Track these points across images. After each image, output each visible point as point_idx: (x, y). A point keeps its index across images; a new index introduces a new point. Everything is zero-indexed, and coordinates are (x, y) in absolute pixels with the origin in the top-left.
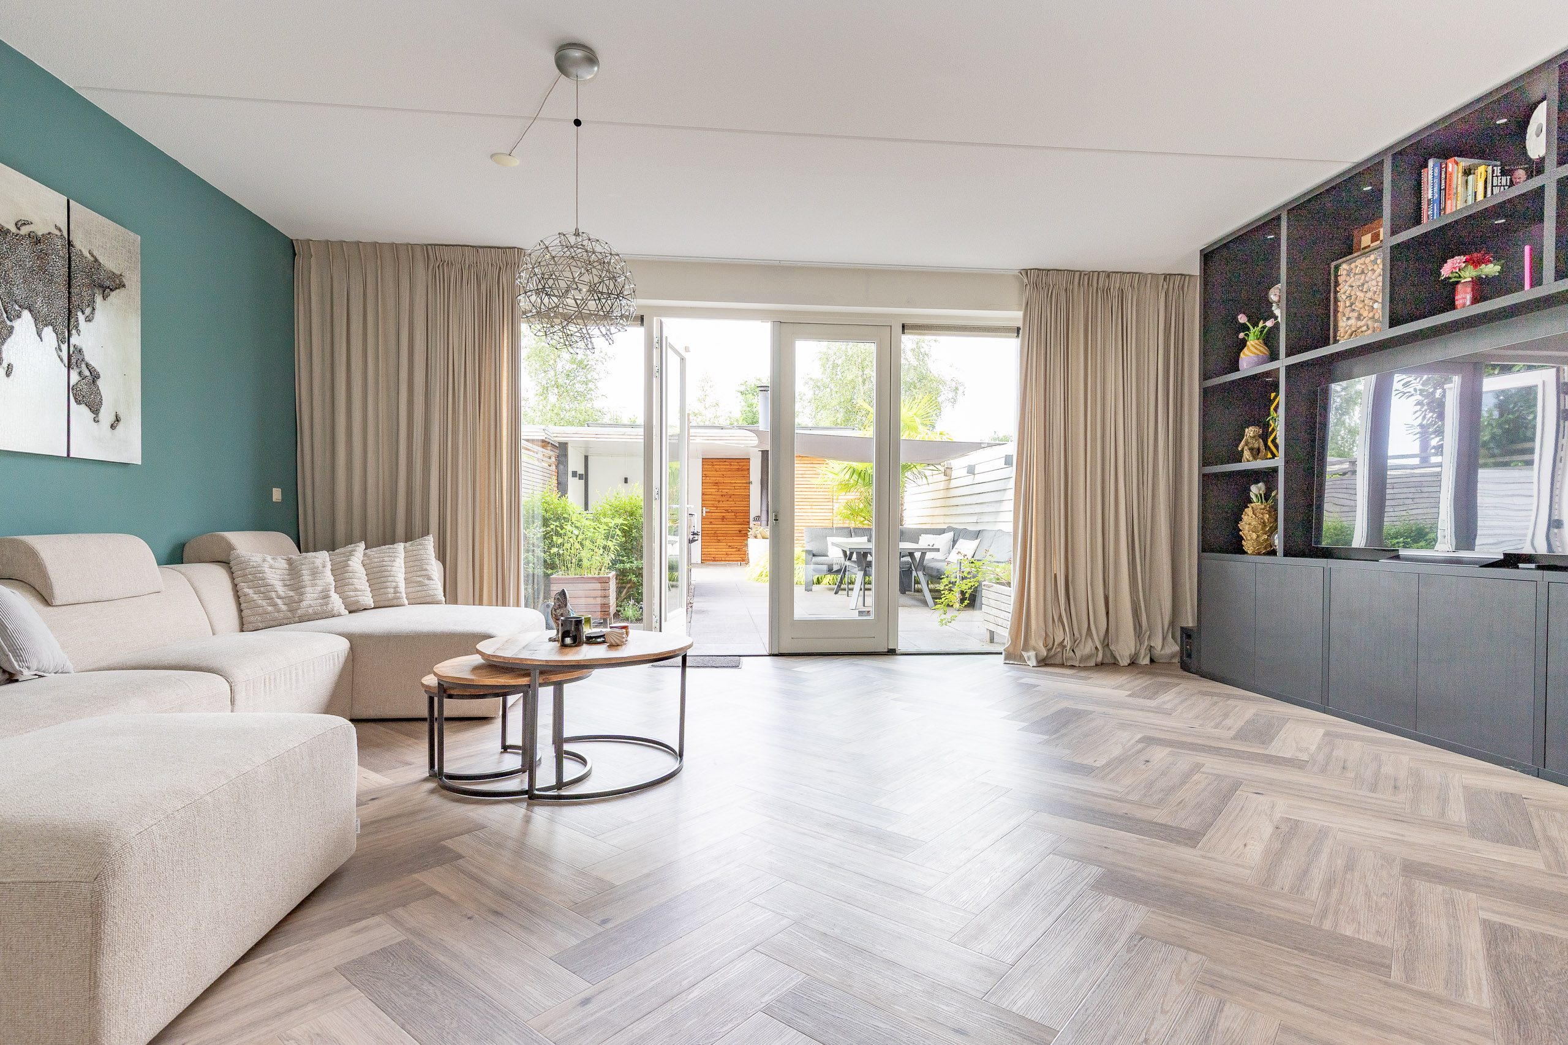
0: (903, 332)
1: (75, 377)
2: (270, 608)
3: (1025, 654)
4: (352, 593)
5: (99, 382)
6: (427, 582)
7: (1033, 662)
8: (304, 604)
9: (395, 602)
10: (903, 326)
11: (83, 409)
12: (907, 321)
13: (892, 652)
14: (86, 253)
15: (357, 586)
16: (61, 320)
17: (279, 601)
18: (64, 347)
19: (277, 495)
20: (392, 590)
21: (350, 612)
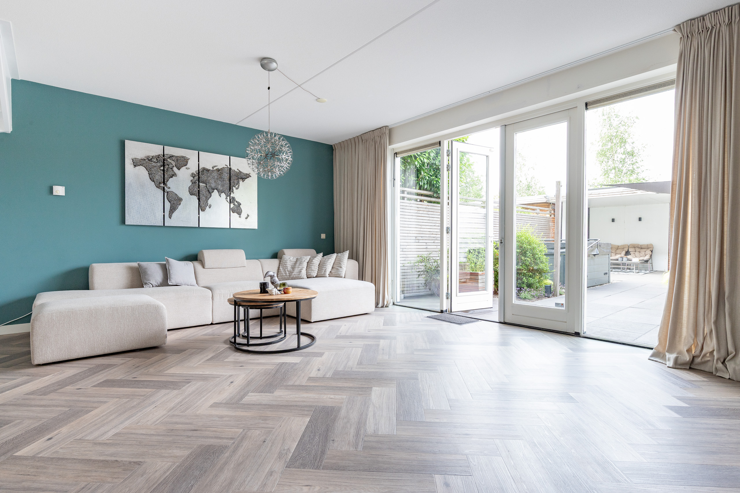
0: (587, 109)
1: (232, 205)
2: (284, 274)
3: (668, 355)
4: (310, 271)
5: (241, 206)
6: (339, 269)
7: (671, 363)
8: (293, 274)
9: (323, 276)
10: (586, 104)
11: (235, 214)
12: (588, 100)
13: (577, 334)
14: (236, 170)
15: (312, 269)
16: (227, 191)
17: (287, 272)
18: (228, 198)
19: (323, 236)
20: (324, 271)
21: (308, 278)
